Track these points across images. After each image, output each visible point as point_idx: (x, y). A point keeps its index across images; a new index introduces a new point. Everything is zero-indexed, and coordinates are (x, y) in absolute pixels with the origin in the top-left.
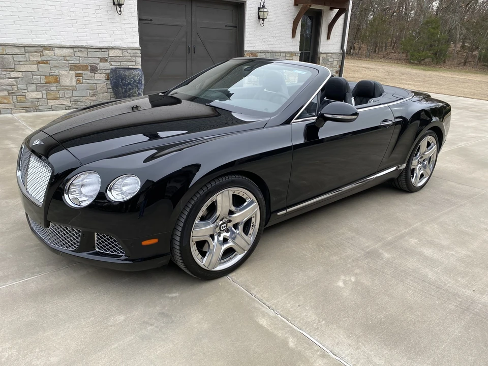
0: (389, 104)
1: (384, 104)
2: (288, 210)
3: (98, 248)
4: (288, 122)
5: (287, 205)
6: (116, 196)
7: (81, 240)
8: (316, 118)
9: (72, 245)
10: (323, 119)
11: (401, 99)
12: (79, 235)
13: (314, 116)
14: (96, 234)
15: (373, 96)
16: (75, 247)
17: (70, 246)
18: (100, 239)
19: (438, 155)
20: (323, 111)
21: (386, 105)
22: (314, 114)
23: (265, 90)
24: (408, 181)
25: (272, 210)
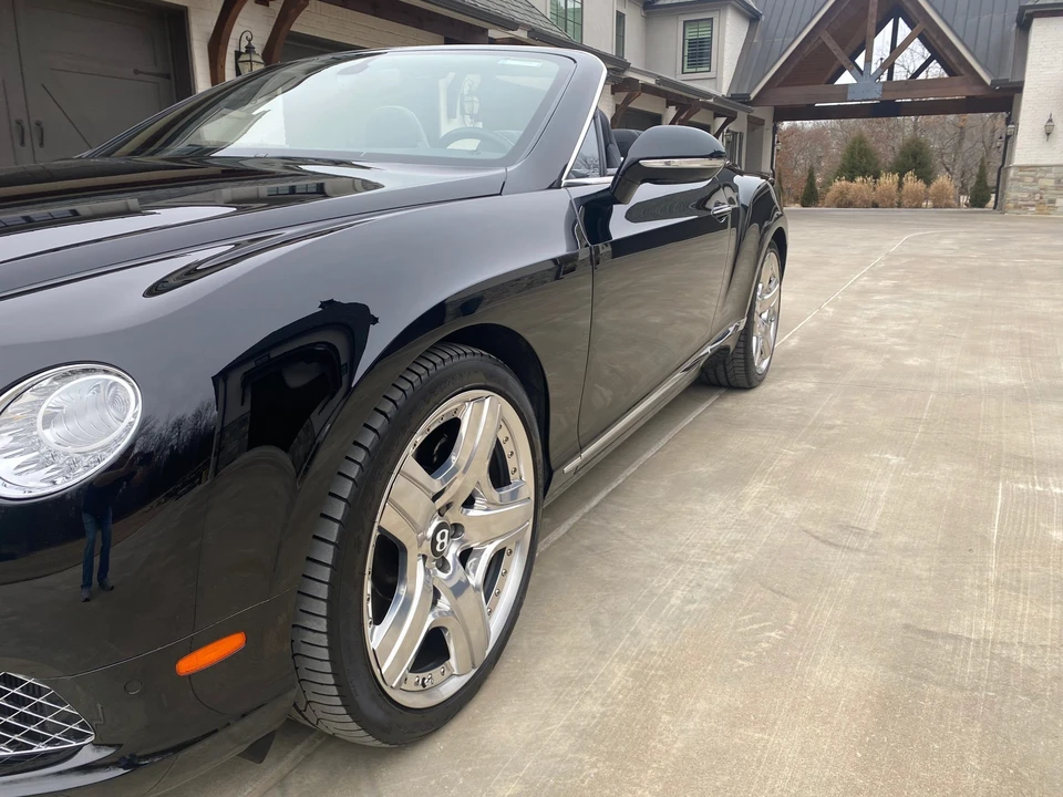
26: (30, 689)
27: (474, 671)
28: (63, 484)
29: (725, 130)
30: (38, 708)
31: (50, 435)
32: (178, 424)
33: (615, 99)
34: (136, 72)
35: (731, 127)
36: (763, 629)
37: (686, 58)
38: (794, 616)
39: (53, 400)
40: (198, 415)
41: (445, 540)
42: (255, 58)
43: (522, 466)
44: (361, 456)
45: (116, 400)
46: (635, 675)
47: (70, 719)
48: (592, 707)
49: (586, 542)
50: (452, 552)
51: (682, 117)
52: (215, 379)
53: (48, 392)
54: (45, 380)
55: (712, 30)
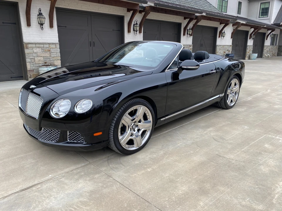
0: (213, 62)
1: (211, 62)
2: (166, 118)
3: (69, 140)
4: (163, 71)
5: (166, 115)
6: (79, 110)
7: (60, 136)
8: (177, 69)
9: (55, 139)
10: (181, 69)
11: (219, 60)
12: (59, 134)
13: (176, 68)
14: (68, 131)
15: (204, 59)
16: (56, 140)
17: (53, 140)
18: (70, 135)
19: (240, 89)
20: (181, 65)
21: (212, 62)
22: (176, 67)
23: (146, 58)
24: (226, 103)
25: (158, 118)
26: (79, 134)
27: (138, 148)
28: (84, 112)
29: (271, 34)
30: (79, 137)
31: (83, 106)
32: (98, 106)
33: (233, 28)
34: (113, 30)
35: (273, 33)
36: (190, 151)
37: (261, 13)
38: (198, 150)
39: (84, 102)
40: (101, 104)
41: (135, 127)
42: (137, 26)
43: (150, 118)
44: (119, 113)
45: (90, 103)
46: (164, 153)
47: (83, 139)
48: (155, 156)
49: (170, 134)
50: (136, 129)
51: (256, 31)
52: (103, 100)
53: (83, 101)
54: (83, 100)
55: (269, 5)
